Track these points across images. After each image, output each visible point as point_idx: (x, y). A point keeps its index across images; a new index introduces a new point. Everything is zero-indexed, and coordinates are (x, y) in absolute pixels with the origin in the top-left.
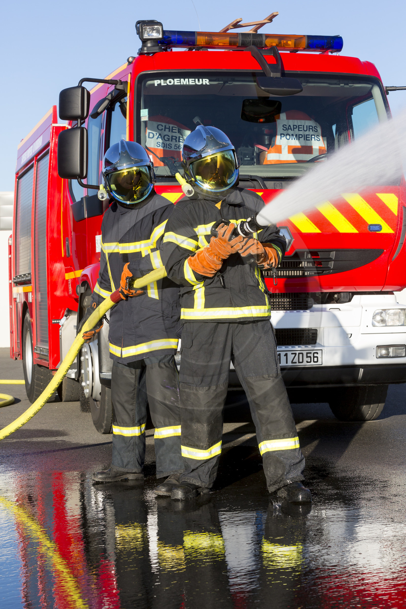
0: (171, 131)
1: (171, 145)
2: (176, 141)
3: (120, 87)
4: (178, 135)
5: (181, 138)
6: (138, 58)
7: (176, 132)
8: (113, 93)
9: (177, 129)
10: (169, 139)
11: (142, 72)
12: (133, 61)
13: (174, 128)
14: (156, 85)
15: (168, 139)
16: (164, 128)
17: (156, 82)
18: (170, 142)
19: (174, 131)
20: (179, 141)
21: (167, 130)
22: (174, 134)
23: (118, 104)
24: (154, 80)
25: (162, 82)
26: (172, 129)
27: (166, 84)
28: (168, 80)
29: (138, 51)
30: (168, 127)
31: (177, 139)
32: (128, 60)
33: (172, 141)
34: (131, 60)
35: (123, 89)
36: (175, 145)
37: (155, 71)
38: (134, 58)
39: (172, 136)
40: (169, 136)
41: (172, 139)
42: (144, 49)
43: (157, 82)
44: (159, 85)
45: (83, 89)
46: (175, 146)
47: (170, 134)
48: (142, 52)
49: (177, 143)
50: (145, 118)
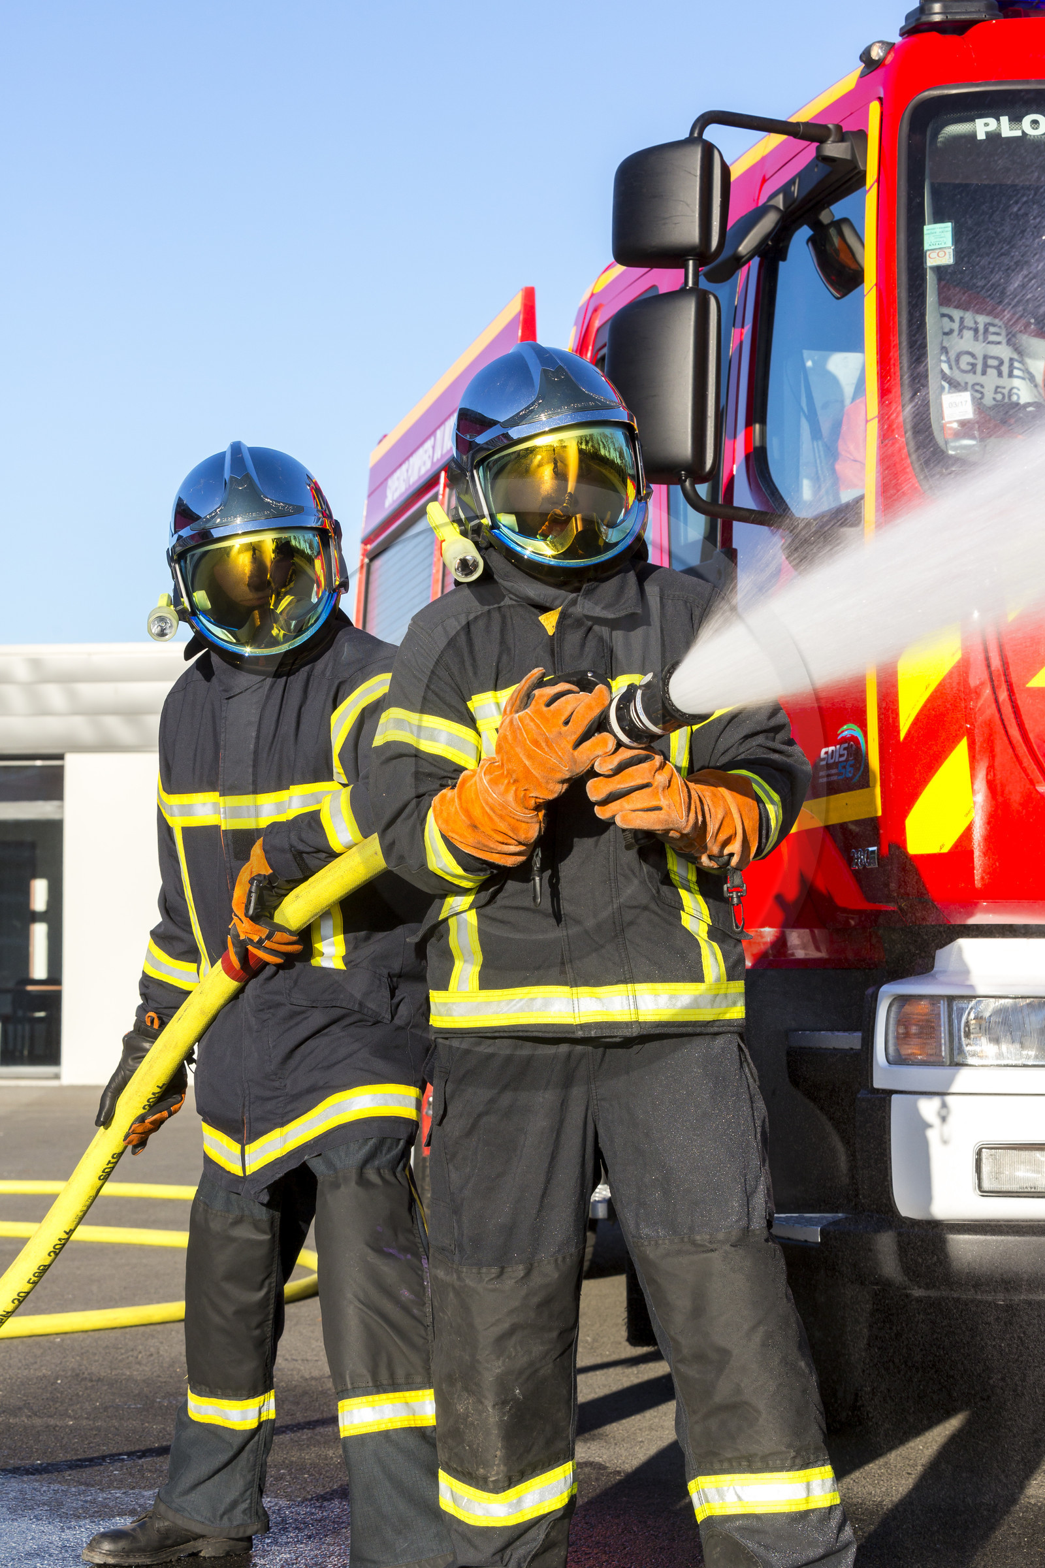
0: (981, 338)
1: (982, 386)
2: (1000, 374)
3: (834, 149)
4: (1004, 352)
5: (1016, 364)
6: (902, 45)
7: (999, 343)
8: (795, 189)
9: (1004, 333)
10: (974, 365)
11: (928, 88)
12: (885, 58)
13: (992, 329)
14: (981, 136)
15: (970, 367)
16: (956, 326)
17: (982, 127)
18: (979, 378)
19: (992, 338)
20: (1011, 375)
21: (968, 334)
22: (995, 350)
23: (804, 233)
24: (972, 119)
25: (1006, 128)
26: (986, 331)
27: (1018, 133)
28: (1027, 120)
29: (903, 23)
30: (973, 326)
31: (1005, 369)
32: (866, 57)
33: (984, 373)
34: (877, 53)
35: (849, 157)
36: (997, 387)
37: (977, 86)
38: (891, 47)
39: (985, 357)
40: (973, 356)
41: (986, 366)
42: (931, 8)
43: (986, 125)
44: (994, 137)
45: (709, 150)
46: (996, 392)
47: (979, 348)
48: (924, 19)
49: (1001, 382)
50: (941, 254)
